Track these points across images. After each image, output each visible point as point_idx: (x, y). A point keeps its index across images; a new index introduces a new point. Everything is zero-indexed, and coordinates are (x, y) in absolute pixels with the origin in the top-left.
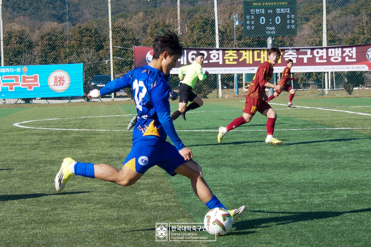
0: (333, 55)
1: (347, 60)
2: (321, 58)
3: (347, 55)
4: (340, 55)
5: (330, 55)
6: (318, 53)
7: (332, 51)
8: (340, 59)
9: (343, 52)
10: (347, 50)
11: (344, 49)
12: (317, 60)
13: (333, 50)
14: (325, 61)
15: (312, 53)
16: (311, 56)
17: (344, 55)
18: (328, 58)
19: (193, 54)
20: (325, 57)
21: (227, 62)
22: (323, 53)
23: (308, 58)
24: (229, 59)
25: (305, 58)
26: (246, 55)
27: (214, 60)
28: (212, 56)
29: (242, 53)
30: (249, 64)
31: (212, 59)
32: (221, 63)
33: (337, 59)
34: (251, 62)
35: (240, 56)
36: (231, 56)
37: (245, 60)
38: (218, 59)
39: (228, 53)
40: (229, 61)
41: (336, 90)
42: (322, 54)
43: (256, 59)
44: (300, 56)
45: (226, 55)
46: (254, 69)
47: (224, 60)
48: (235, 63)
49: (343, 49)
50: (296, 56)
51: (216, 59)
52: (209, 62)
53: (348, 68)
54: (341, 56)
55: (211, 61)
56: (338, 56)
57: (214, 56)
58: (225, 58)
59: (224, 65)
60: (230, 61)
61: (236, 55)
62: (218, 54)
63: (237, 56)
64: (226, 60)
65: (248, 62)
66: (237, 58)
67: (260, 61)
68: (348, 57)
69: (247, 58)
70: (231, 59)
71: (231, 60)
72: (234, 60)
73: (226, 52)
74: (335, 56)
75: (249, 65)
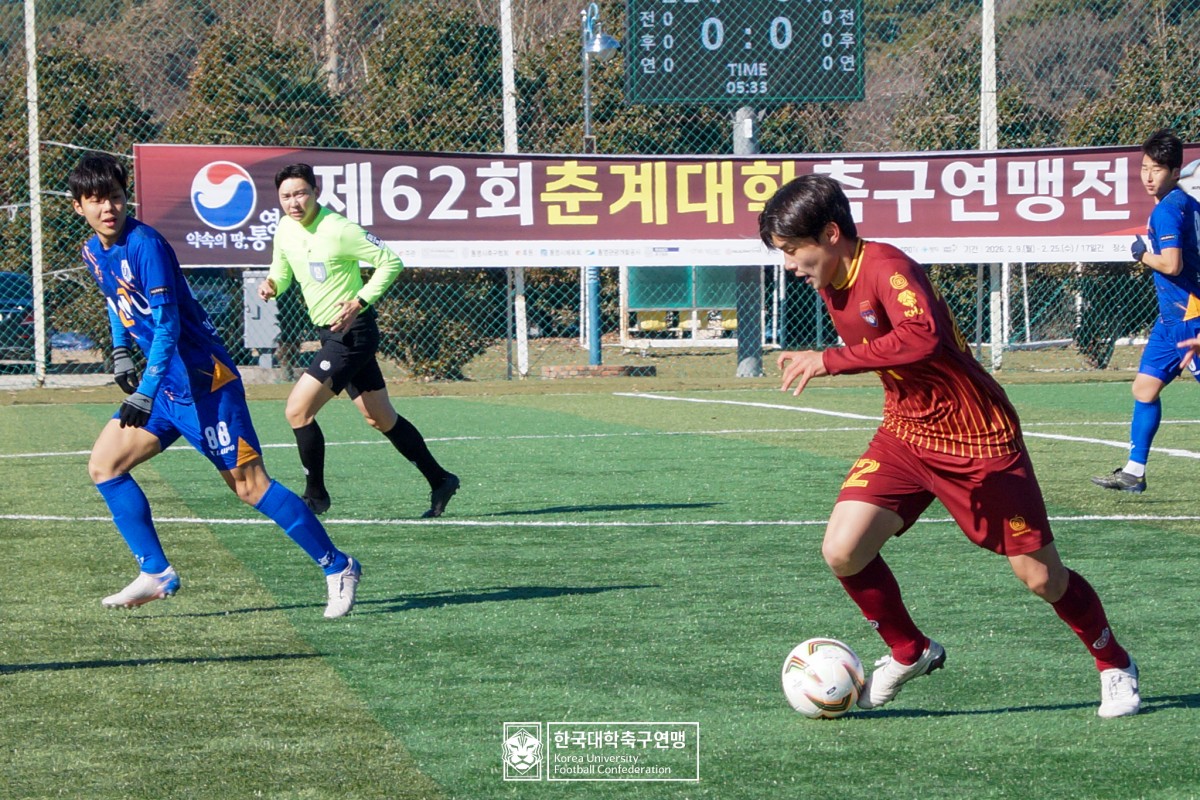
0: (1028, 188)
1: (1090, 211)
2: (974, 201)
3: (1092, 193)
4: (1058, 190)
5: (1013, 188)
6: (960, 179)
7: (1021, 173)
8: (1058, 210)
9: (1072, 178)
10: (1090, 168)
11: (1078, 166)
12: (958, 213)
13: (1028, 166)
14: (994, 216)
15: (934, 182)
16: (930, 194)
17: (1077, 190)
18: (1007, 201)
19: (402, 180)
20: (990, 199)
21: (554, 217)
22: (981, 179)
23: (915, 204)
24: (563, 205)
25: (904, 200)
26: (638, 188)
27: (497, 208)
28: (486, 191)
29: (621, 177)
30: (653, 225)
31: (488, 205)
32: (527, 219)
33: (1045, 209)
34: (662, 219)
35: (612, 187)
36: (571, 189)
37: (635, 208)
38: (515, 202)
39: (559, 177)
40: (564, 212)
41: (1034, 348)
42: (979, 187)
43: (684, 206)
44: (879, 195)
45: (550, 186)
46: (676, 249)
47: (540, 209)
48: (592, 220)
49: (1071, 166)
50: (865, 193)
51: (507, 204)
52: (472, 214)
53: (1093, 250)
54: (1061, 194)
55: (481, 212)
56: (1050, 195)
57: (498, 191)
58: (544, 197)
59: (541, 230)
60: (569, 210)
61: (593, 186)
62: (515, 181)
63: (598, 190)
64: (550, 208)
65: (646, 218)
66: (598, 197)
67: (703, 214)
68: (1093, 201)
69: (644, 198)
70: (573, 201)
71: (572, 206)
72: (586, 208)
73: (552, 170)
74: (1036, 194)
75: (652, 232)
